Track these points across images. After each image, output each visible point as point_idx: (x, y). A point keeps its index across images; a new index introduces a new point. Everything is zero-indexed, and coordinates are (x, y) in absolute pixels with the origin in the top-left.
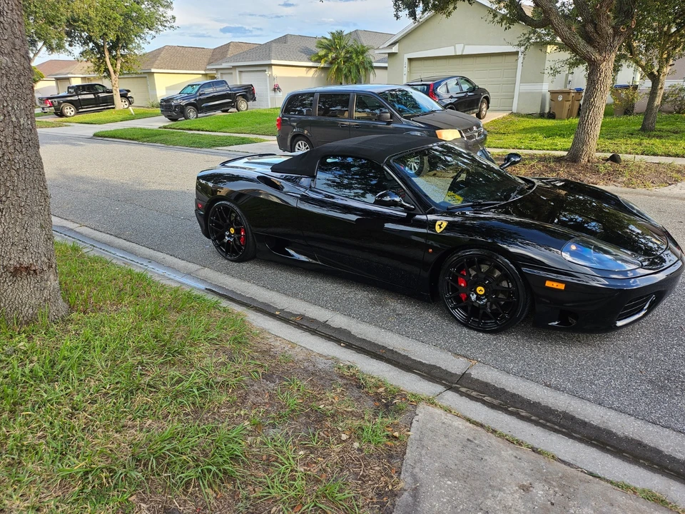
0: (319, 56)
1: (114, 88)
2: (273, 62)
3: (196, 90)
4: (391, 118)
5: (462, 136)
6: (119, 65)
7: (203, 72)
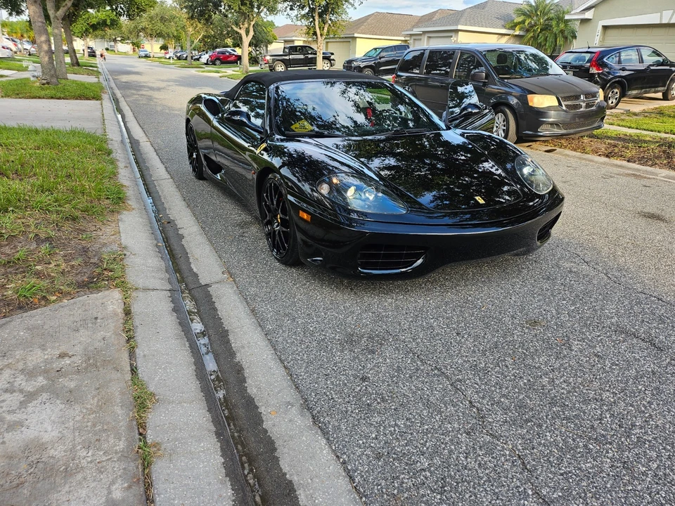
0: (514, 23)
1: (319, 50)
2: (460, 27)
3: (378, 53)
4: (486, 78)
5: (560, 104)
6: (326, 29)
7: (403, 39)
